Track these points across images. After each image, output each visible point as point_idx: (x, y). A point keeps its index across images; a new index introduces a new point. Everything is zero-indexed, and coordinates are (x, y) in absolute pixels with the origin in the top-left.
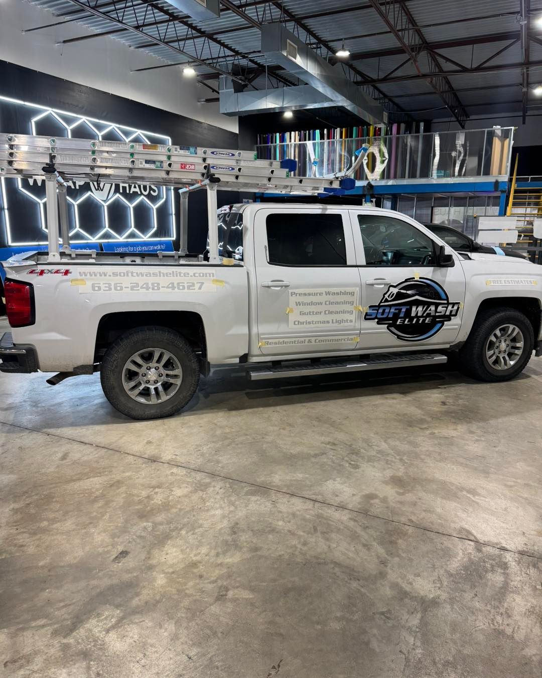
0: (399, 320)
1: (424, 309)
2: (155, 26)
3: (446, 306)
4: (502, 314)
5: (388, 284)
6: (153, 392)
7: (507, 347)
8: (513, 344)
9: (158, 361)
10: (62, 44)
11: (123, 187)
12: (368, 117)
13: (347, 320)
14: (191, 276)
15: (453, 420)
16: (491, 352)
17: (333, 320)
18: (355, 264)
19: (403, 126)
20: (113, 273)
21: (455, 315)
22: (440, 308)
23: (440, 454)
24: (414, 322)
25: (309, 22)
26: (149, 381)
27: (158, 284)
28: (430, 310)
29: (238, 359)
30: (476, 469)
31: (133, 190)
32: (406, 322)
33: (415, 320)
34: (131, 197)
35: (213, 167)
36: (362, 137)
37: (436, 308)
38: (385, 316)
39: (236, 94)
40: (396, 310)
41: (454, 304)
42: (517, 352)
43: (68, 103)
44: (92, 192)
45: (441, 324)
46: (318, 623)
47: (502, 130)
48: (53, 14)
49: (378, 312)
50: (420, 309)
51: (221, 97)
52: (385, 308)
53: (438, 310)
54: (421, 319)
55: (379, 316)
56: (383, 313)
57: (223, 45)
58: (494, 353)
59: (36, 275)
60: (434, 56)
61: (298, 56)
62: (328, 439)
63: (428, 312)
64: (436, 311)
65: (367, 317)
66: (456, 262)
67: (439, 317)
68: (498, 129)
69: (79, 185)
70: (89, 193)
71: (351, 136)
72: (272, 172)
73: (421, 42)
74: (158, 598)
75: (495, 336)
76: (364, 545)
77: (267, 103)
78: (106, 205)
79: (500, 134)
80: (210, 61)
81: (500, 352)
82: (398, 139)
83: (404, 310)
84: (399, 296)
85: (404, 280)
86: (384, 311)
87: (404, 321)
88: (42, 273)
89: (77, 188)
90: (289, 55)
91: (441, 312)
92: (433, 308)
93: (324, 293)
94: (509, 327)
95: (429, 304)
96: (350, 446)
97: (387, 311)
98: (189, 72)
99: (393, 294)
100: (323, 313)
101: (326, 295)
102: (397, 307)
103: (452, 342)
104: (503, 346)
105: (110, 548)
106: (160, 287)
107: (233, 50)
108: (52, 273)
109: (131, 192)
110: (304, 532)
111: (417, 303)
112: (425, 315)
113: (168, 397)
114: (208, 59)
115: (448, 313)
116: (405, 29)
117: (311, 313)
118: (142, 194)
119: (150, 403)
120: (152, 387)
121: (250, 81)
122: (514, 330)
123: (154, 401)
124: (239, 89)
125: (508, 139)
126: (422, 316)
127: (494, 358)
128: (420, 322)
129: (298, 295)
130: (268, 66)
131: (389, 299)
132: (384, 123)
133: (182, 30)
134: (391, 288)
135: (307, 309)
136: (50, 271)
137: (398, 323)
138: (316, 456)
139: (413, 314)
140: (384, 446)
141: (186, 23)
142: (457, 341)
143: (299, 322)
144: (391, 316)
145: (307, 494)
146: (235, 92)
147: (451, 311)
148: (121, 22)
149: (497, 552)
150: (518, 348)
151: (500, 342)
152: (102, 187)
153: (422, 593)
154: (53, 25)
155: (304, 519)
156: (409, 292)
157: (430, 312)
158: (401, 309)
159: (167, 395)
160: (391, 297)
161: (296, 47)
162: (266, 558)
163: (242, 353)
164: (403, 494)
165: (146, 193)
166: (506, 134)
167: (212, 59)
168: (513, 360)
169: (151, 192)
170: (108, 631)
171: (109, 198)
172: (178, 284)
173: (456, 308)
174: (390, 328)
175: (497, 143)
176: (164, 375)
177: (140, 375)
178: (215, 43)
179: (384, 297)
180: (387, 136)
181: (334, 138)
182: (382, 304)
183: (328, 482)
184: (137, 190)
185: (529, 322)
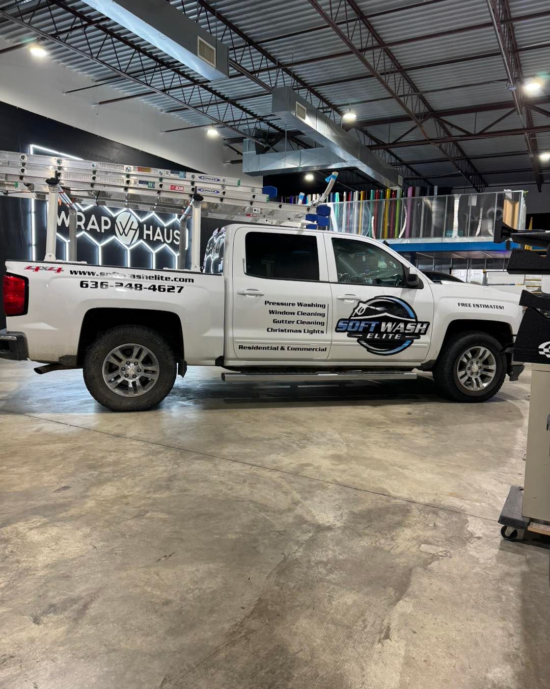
0: (369, 335)
1: (393, 326)
2: (181, 89)
3: (415, 324)
4: (472, 336)
5: (357, 300)
6: (131, 386)
7: (479, 369)
8: (485, 366)
9: (138, 357)
10: (99, 105)
11: (147, 234)
12: (385, 181)
13: (318, 331)
14: (172, 280)
15: (412, 424)
16: (463, 373)
17: (305, 330)
18: (327, 280)
19: (418, 189)
20: (101, 273)
21: (424, 334)
22: (409, 326)
23: (386, 443)
24: (384, 337)
25: (321, 90)
26: (128, 376)
27: (141, 285)
28: (399, 327)
29: (214, 361)
30: (415, 454)
31: (156, 237)
32: (376, 337)
33: (385, 335)
34: (155, 244)
35: (200, 190)
36: (379, 199)
37: (405, 326)
38: (355, 329)
39: (258, 155)
40: (365, 324)
41: (423, 323)
42: (489, 374)
43: (100, 157)
44: (116, 236)
45: (411, 341)
46: (217, 534)
47: (513, 193)
48: (93, 80)
49: (348, 326)
50: (389, 325)
51: (244, 158)
52: (355, 322)
53: (407, 328)
54: (391, 335)
55: (349, 329)
56: (353, 327)
57: (245, 110)
58: (466, 374)
59: (32, 270)
60: (442, 124)
61: (307, 117)
62: (286, 430)
63: (397, 328)
64: (405, 329)
65: (338, 329)
66: (425, 285)
67: (408, 334)
68: (508, 193)
69: (105, 230)
70: (114, 237)
71: (369, 198)
72: (254, 196)
73: (426, 110)
74: (83, 513)
75: (466, 356)
76: (284, 492)
77: (286, 164)
78: (129, 249)
79: (511, 197)
80: (232, 124)
81: (472, 374)
82: (413, 201)
83: (374, 325)
84: (368, 311)
85: (373, 297)
86: (354, 324)
87: (374, 336)
88: (37, 269)
89: (103, 231)
90: (298, 115)
91: (410, 330)
92: (402, 325)
93: (296, 304)
94: (479, 350)
95: (399, 321)
96: (305, 435)
97: (357, 324)
98: (213, 133)
99: (363, 309)
100: (295, 323)
101: (299, 305)
102: (368, 322)
103: (423, 360)
104: (475, 367)
105: (55, 484)
106: (143, 287)
107: (252, 114)
108: (46, 270)
109: (155, 240)
110: (234, 482)
111: (387, 320)
112: (394, 331)
113: (145, 392)
114: (229, 122)
115: (417, 331)
116: (407, 95)
117: (284, 322)
118: (165, 242)
119: (127, 396)
120: (131, 381)
121: (272, 144)
122: (485, 352)
123: (131, 394)
124: (261, 150)
125: (519, 203)
126: (391, 333)
127: (466, 378)
128: (390, 338)
129: (271, 304)
130: (287, 131)
131: (359, 314)
132: (399, 186)
133: (206, 96)
134: (361, 304)
135: (280, 317)
136: (45, 268)
137: (368, 337)
138: (269, 439)
139: (383, 330)
140: (337, 436)
141: (206, 88)
142: (428, 359)
143: (272, 329)
144: (361, 330)
145: (248, 461)
146: (257, 154)
147: (420, 330)
148: (149, 85)
149: (405, 503)
150: (491, 371)
151: (472, 363)
152: (126, 232)
153: (321, 522)
154: (90, 87)
155: (238, 476)
156: (378, 309)
157: (399, 329)
158: (371, 324)
159: (144, 389)
160: (361, 312)
161: (306, 109)
162: (192, 496)
163: (217, 356)
164: (337, 465)
165: (169, 242)
166: (516, 198)
167: (234, 121)
168: (486, 382)
169: (174, 241)
170: (31, 529)
171: (133, 243)
172: (159, 287)
173: (425, 326)
174: (361, 341)
175: (508, 205)
176: (143, 371)
177: (120, 369)
178: (238, 109)
179: (354, 311)
180: (403, 198)
181: (352, 200)
182: (352, 318)
183: (272, 455)
184: (161, 238)
185: (500, 345)
